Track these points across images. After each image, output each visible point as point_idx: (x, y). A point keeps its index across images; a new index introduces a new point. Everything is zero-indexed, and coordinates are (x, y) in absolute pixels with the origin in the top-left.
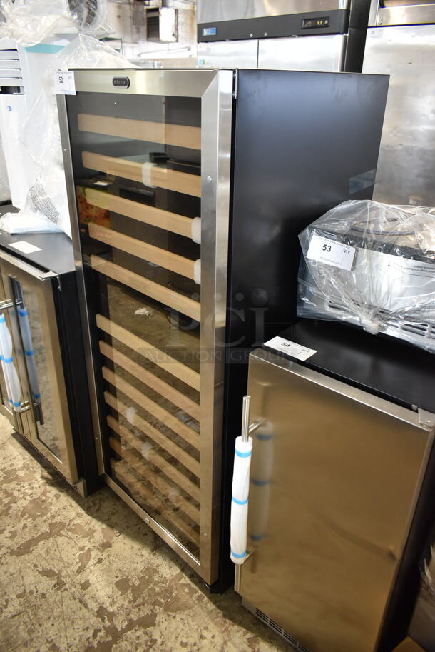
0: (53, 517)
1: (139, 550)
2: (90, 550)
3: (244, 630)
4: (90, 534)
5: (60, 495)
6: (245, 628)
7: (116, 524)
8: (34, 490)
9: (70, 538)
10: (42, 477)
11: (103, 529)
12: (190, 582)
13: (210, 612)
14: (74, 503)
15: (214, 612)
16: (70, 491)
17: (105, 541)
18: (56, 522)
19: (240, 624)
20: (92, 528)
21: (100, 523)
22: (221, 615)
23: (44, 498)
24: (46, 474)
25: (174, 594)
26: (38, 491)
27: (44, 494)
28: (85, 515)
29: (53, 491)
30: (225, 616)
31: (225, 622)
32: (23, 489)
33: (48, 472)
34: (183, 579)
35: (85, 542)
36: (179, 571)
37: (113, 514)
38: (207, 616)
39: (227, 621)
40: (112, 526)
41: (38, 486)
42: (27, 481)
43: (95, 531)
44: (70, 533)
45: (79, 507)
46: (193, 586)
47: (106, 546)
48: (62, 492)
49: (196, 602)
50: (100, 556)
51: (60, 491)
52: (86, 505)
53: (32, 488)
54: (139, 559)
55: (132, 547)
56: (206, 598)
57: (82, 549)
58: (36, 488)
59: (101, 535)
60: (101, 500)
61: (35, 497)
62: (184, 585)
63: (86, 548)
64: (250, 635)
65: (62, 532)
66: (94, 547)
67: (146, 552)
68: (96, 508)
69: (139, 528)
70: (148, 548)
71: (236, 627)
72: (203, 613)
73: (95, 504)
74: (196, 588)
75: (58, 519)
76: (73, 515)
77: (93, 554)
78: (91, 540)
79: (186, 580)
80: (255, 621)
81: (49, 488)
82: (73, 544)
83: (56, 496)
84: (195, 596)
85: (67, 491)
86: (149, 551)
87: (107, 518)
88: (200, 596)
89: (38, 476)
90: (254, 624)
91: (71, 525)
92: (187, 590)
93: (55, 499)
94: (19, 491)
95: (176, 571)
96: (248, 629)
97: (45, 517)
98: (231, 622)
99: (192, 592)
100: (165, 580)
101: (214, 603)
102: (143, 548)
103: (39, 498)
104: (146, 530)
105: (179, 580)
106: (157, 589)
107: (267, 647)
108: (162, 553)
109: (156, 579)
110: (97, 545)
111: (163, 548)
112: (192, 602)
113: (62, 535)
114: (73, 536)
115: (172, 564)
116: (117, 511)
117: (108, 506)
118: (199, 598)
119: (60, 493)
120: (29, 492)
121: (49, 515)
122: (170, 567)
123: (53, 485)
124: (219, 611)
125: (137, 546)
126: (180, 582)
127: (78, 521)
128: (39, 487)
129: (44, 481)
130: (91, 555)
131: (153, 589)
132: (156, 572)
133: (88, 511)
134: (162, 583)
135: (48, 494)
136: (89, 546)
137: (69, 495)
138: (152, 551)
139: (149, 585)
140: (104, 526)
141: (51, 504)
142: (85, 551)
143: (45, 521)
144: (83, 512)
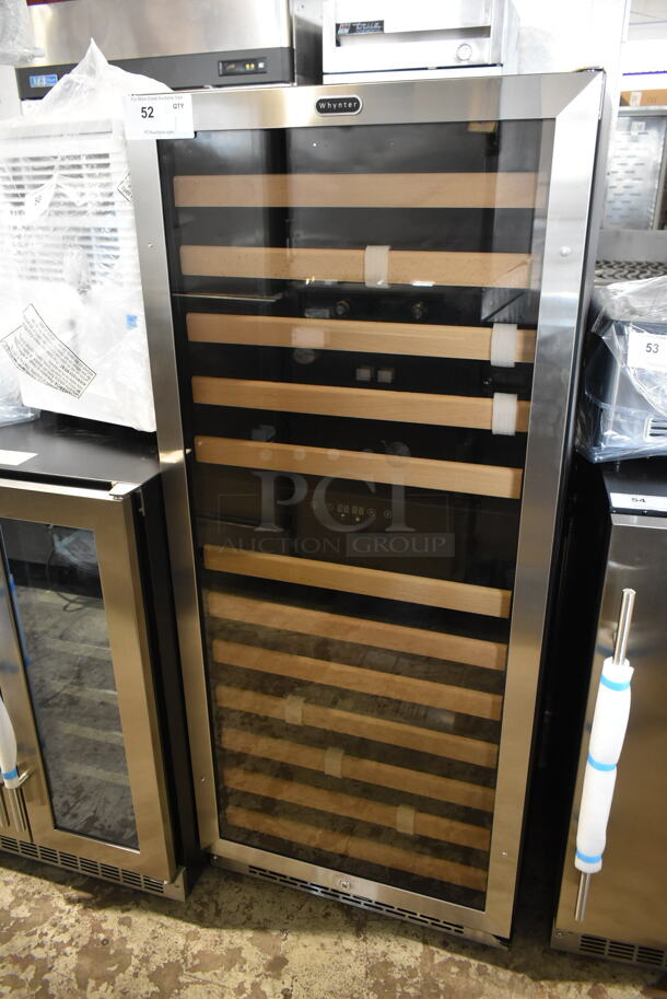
0: (145, 960)
1: (336, 944)
2: (255, 985)
3: (573, 984)
4: (234, 958)
5: (129, 918)
6: (573, 980)
7: (266, 920)
8: (71, 930)
9: (205, 982)
10: (70, 901)
11: (250, 939)
12: (449, 955)
13: (511, 985)
14: (164, 919)
15: (516, 981)
16: (143, 903)
17: (269, 957)
18: (158, 967)
19: (562, 978)
20: (231, 947)
21: (238, 933)
22: (527, 980)
23: (102, 936)
24: (74, 894)
25: (442, 986)
26: (79, 928)
27: (96, 928)
28: (202, 931)
29: (110, 918)
30: (534, 979)
31: (542, 987)
32: (46, 939)
33: (74, 888)
34: (436, 955)
35: (235, 978)
36: (420, 946)
37: (249, 906)
38: (511, 993)
39: (542, 983)
40: (262, 927)
41: (72, 921)
42: (45, 921)
43: (240, 949)
44: (199, 974)
45: (179, 922)
46: (457, 957)
47: (277, 965)
48: (128, 910)
49: (481, 980)
50: (280, 987)
51: (123, 911)
52: (190, 913)
53: (65, 929)
54: (347, 959)
55: (322, 945)
56: (490, 968)
57: (240, 990)
58: (72, 926)
59: (256, 950)
60: (209, 893)
61: (83, 941)
62: (444, 964)
63: (247, 986)
64: (586, 988)
65: (182, 979)
66: (258, 976)
67: (349, 942)
68: (214, 911)
69: (310, 910)
70: (347, 935)
71: (561, 986)
72: (502, 992)
73: (204, 905)
74: (464, 959)
75: (158, 960)
76: (181, 941)
77: (266, 987)
78: (245, 967)
79: (441, 955)
80: (578, 963)
81: (98, 915)
82: (218, 990)
83: (121, 922)
84: (472, 970)
85: (137, 905)
86: (353, 938)
87: (244, 918)
88: (479, 969)
89: (62, 904)
90: (578, 968)
91: (190, 961)
92: (454, 969)
93: (124, 929)
94: (41, 945)
95: (417, 948)
96: (577, 979)
97: (131, 968)
98: (549, 982)
99: (464, 967)
100: (412, 972)
101: (506, 967)
102: (339, 938)
103: (91, 941)
104: (323, 908)
105: (432, 960)
106: (411, 991)
107: (619, 991)
108: (375, 932)
109: (398, 976)
110: (261, 970)
111: (369, 923)
112: (474, 983)
113: (187, 985)
114: (208, 976)
115: (403, 940)
116: (252, 898)
117: (230, 897)
118: (481, 972)
119: (125, 915)
120: (65, 938)
121: (135, 961)
122: (405, 947)
123: (101, 906)
124: (520, 976)
125: (328, 940)
126: (436, 962)
127: (196, 947)
128: (77, 921)
129: (76, 909)
130: (264, 993)
131: (405, 994)
132: (391, 964)
133: (200, 920)
134: (411, 977)
135: (104, 925)
136: (249, 980)
137: (145, 909)
138: (358, 936)
139: (395, 991)
140: (249, 934)
141: (123, 940)
142: (249, 991)
143: (136, 975)
144: (193, 927)
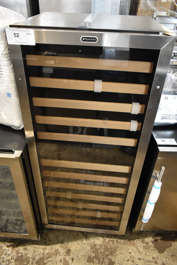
0: (34, 259)
1: (82, 242)
2: (64, 259)
3: (138, 240)
4: (57, 253)
5: (26, 248)
6: (137, 239)
7: (63, 240)
8: (11, 255)
9: (51, 261)
10: (8, 246)
11: (60, 246)
12: (109, 239)
13: (124, 243)
14: (36, 246)
15: (125, 242)
16: (29, 242)
17: (66, 250)
18: (38, 260)
19: (135, 239)
20: (55, 250)
21: (56, 245)
22: (128, 241)
23: (20, 255)
24: (8, 244)
25: (109, 247)
26: (13, 254)
27: (18, 253)
28: (47, 247)
29: (21, 249)
30: (129, 240)
31: (131, 242)
32: (4, 259)
33: (8, 242)
34: (106, 240)
35: (58, 258)
36: (102, 238)
37: (57, 237)
38: (125, 245)
39: (131, 241)
40: (62, 242)
41: (10, 252)
42: (2, 254)
43: (58, 250)
44: (49, 259)
45: (40, 246)
46: (111, 239)
47: (68, 252)
48: (25, 245)
49: (117, 244)
50: (71, 258)
51: (24, 246)
52: (42, 242)
53: (9, 255)
54: (85, 246)
55: (78, 244)
56: (119, 240)
57: (61, 261)
58: (11, 254)
59: (62, 249)
60: (46, 236)
61: (15, 257)
62: (108, 242)
63: (62, 259)
64: (140, 240)
65: (45, 262)
66: (64, 256)
67: (85, 241)
68: (48, 240)
69: (73, 235)
70: (84, 239)
71: (135, 241)
72: (123, 245)
73: (45, 239)
74: (112, 239)
75: (37, 258)
76: (42, 251)
77: (67, 258)
78: (61, 254)
79: (107, 239)
80: (138, 234)
81: (17, 249)
82: (55, 262)
83: (24, 249)
84: (115, 242)
85: (27, 243)
86: (85, 240)
87: (57, 241)
88: (116, 241)
89: (6, 248)
90: (138, 235)
91: (46, 256)
92: (111, 242)
93: (25, 251)
94: (3, 261)
95: (101, 239)
96: (138, 238)
97: (31, 262)
98: (132, 241)
99: (113, 241)
100: (101, 246)
101: (122, 239)
102: (82, 241)
103: (17, 257)
104: (76, 233)
105: (105, 241)
106: (102, 250)
107: (147, 239)
108: (90, 237)
109: (98, 248)
110: (65, 254)
111: (88, 235)
112: (116, 245)
113: (47, 263)
114: (51, 259)
115: (97, 238)
116: (57, 234)
117: (52, 236)
118: (117, 242)
119: (25, 247)
120: (10, 258)
121: (31, 260)
122: (98, 239)
123: (17, 246)
124: (126, 240)
125: (79, 242)
126: (106, 241)
127: (46, 252)
128: (12, 252)
129: (10, 248)
130: (67, 260)
131: (101, 252)
132: (95, 245)
133: (46, 244)
134: (101, 247)
135: (20, 251)
136: (62, 257)
137: (30, 244)
138: (87, 239)
139: (98, 252)
140: (59, 245)
141: (26, 254)
142: (63, 261)
143: (32, 263)
144: (44, 246)
